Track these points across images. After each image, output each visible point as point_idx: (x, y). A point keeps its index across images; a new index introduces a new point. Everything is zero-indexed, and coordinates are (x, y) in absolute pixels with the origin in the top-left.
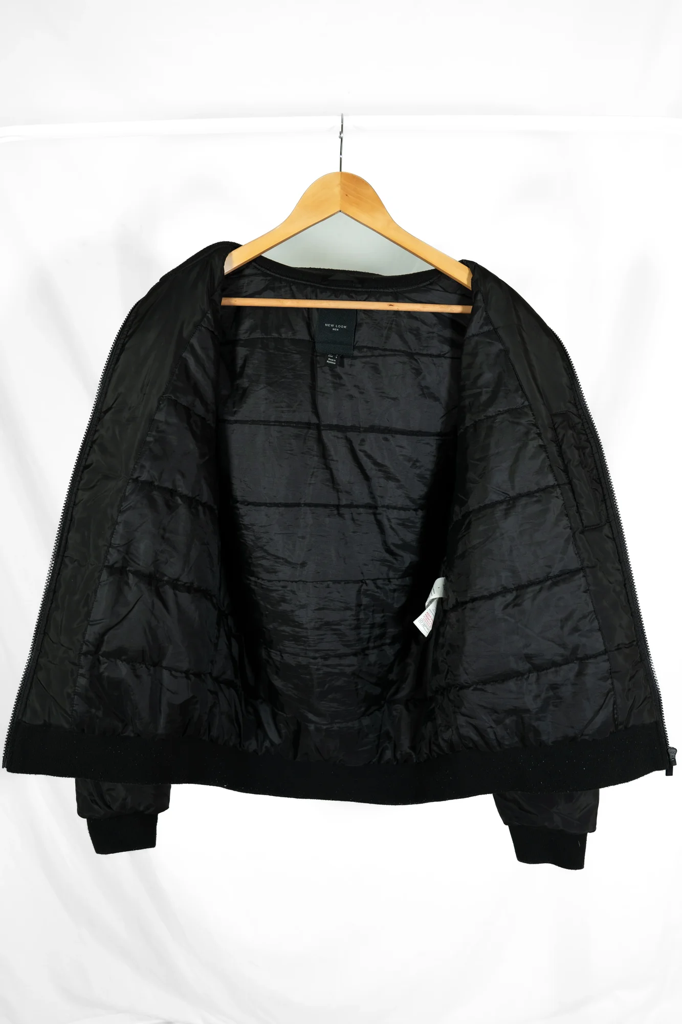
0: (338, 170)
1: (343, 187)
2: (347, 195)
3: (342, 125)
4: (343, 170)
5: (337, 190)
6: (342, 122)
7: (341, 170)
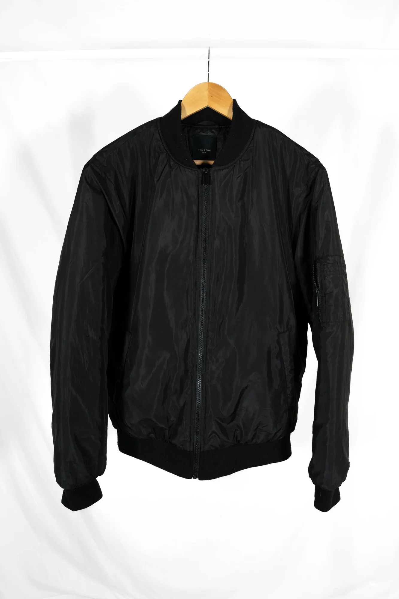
0: (207, 81)
1: (210, 91)
2: (212, 96)
3: (209, 54)
4: (209, 81)
5: (206, 93)
6: (209, 52)
7: (208, 81)
